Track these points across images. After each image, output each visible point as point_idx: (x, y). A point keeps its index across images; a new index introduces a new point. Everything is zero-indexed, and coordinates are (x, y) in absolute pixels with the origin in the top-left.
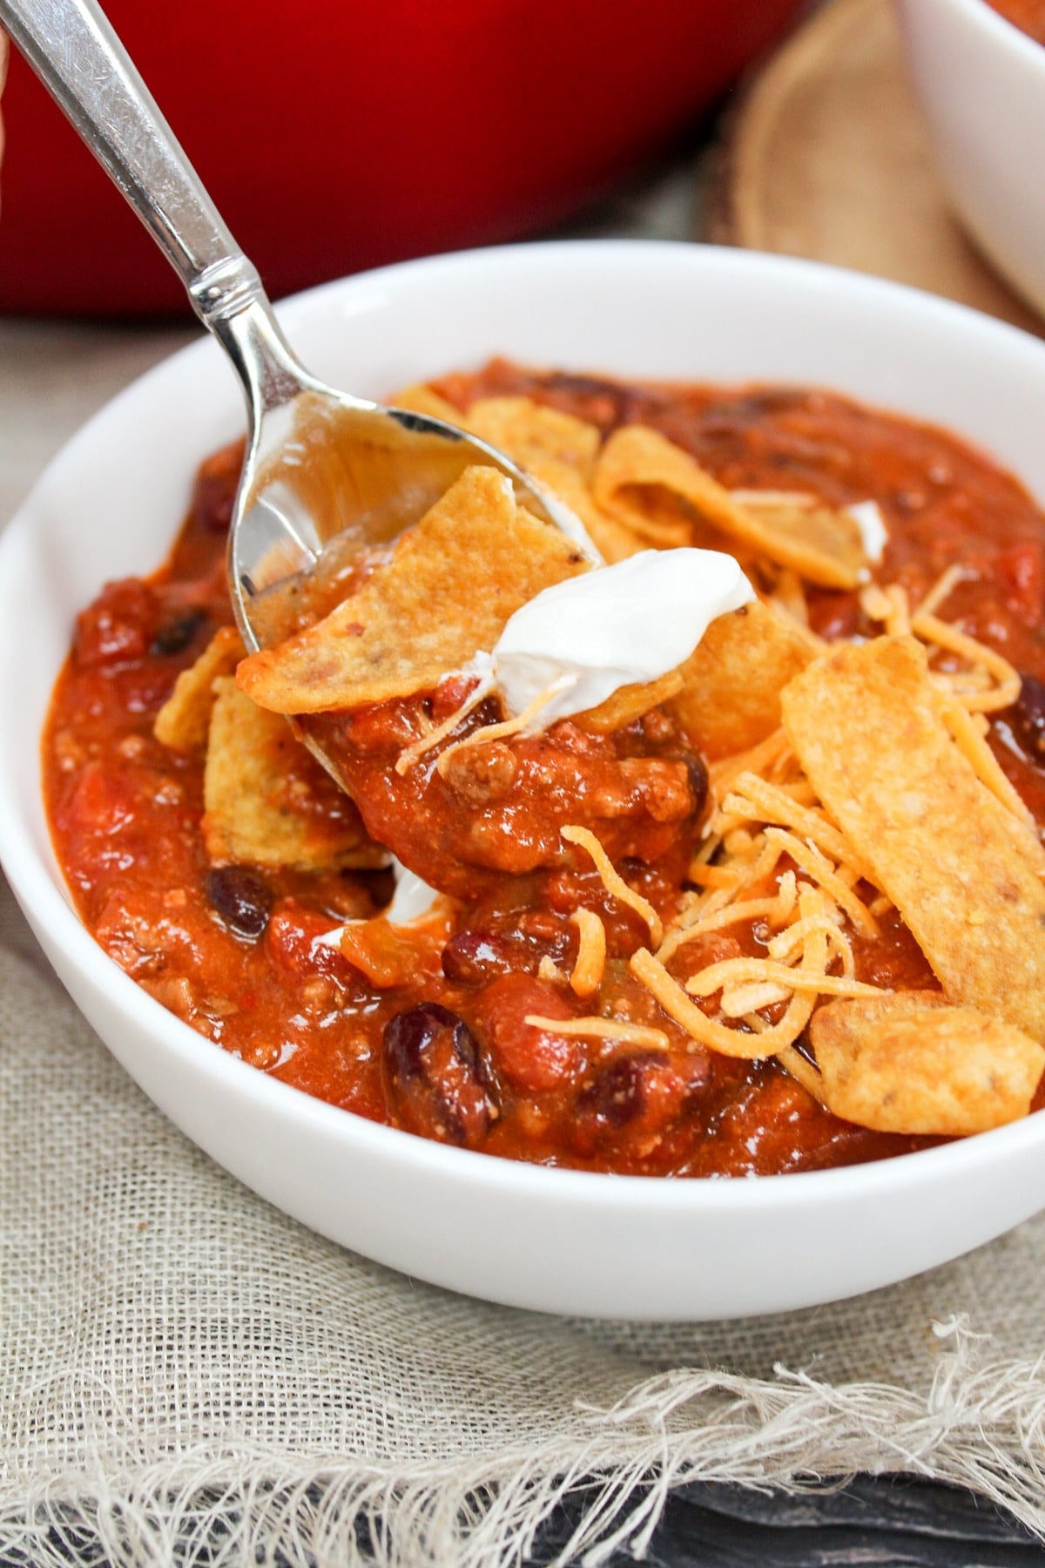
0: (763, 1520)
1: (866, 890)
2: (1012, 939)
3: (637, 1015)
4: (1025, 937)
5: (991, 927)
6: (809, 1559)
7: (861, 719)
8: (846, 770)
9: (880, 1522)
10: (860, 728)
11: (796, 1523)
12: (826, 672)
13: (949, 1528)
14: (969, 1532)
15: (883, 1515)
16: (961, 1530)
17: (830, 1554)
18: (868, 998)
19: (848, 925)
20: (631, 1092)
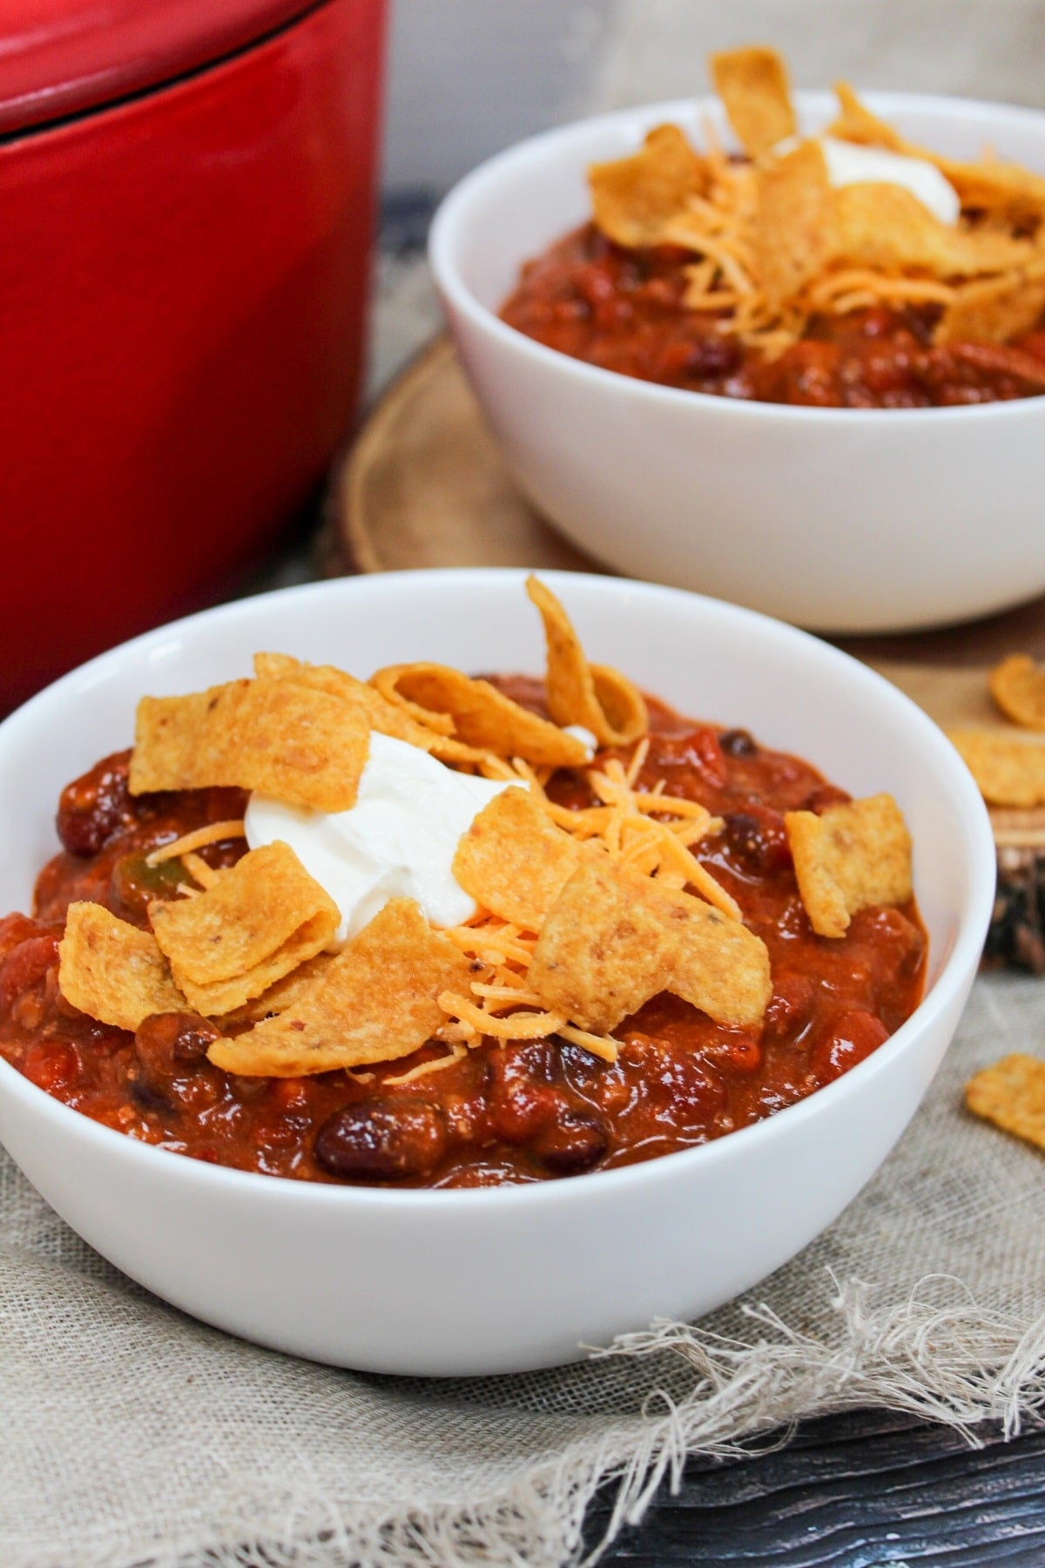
0: (723, 1503)
2: (702, 942)
4: (709, 936)
6: (769, 1519)
7: (510, 861)
8: (523, 899)
9: (812, 1479)
10: (514, 867)
11: (749, 1498)
12: (472, 840)
13: (866, 1469)
14: (881, 1467)
15: (813, 1474)
16: (875, 1468)
17: (783, 1511)
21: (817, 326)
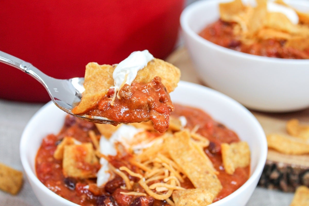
1: (181, 174)
3: (141, 191)
4: (210, 180)
5: (204, 178)
18: (182, 190)
19: (179, 180)
20: (139, 202)
21: (260, 41)
